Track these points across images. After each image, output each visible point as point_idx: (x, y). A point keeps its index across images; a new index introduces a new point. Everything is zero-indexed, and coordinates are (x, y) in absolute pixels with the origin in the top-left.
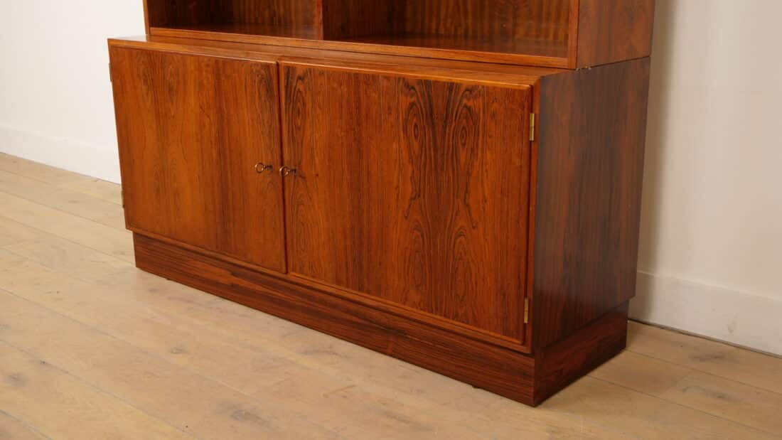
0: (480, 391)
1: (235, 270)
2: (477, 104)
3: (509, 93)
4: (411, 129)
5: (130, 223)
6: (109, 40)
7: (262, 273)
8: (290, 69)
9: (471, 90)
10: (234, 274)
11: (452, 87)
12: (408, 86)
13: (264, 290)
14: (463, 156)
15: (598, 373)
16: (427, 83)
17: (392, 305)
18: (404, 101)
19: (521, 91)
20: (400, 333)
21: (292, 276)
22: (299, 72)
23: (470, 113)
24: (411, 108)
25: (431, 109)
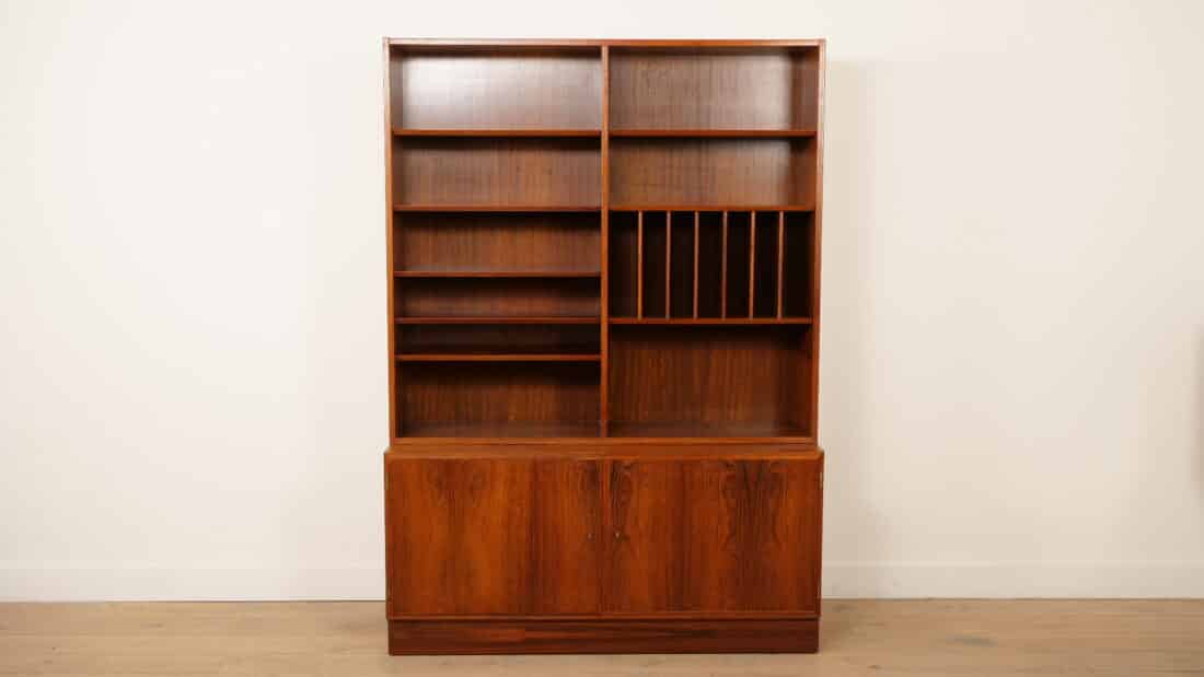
2: (782, 469)
4: (729, 492)
9: (776, 463)
11: (762, 463)
12: (727, 465)
14: (771, 503)
16: (742, 462)
17: (707, 613)
18: (724, 474)
19: (813, 462)
22: (627, 463)
23: (776, 475)
24: (729, 478)
25: (746, 479)
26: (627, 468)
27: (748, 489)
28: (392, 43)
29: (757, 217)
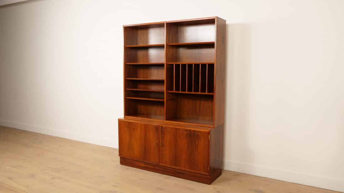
0: (200, 183)
1: (146, 164)
2: (199, 134)
3: (205, 132)
4: (187, 138)
5: (120, 155)
6: (119, 119)
7: (153, 164)
8: (162, 127)
9: (198, 131)
10: (145, 164)
11: (195, 131)
12: (186, 130)
13: (153, 167)
14: (197, 142)
15: (218, 179)
16: (190, 130)
17: (183, 169)
18: (186, 133)
19: (207, 132)
20: (183, 174)
21: (160, 164)
22: (164, 127)
23: (198, 135)
24: (187, 134)
25: (191, 134)
26: (164, 128)
27: (191, 137)
28: (125, 26)
29: (201, 65)
